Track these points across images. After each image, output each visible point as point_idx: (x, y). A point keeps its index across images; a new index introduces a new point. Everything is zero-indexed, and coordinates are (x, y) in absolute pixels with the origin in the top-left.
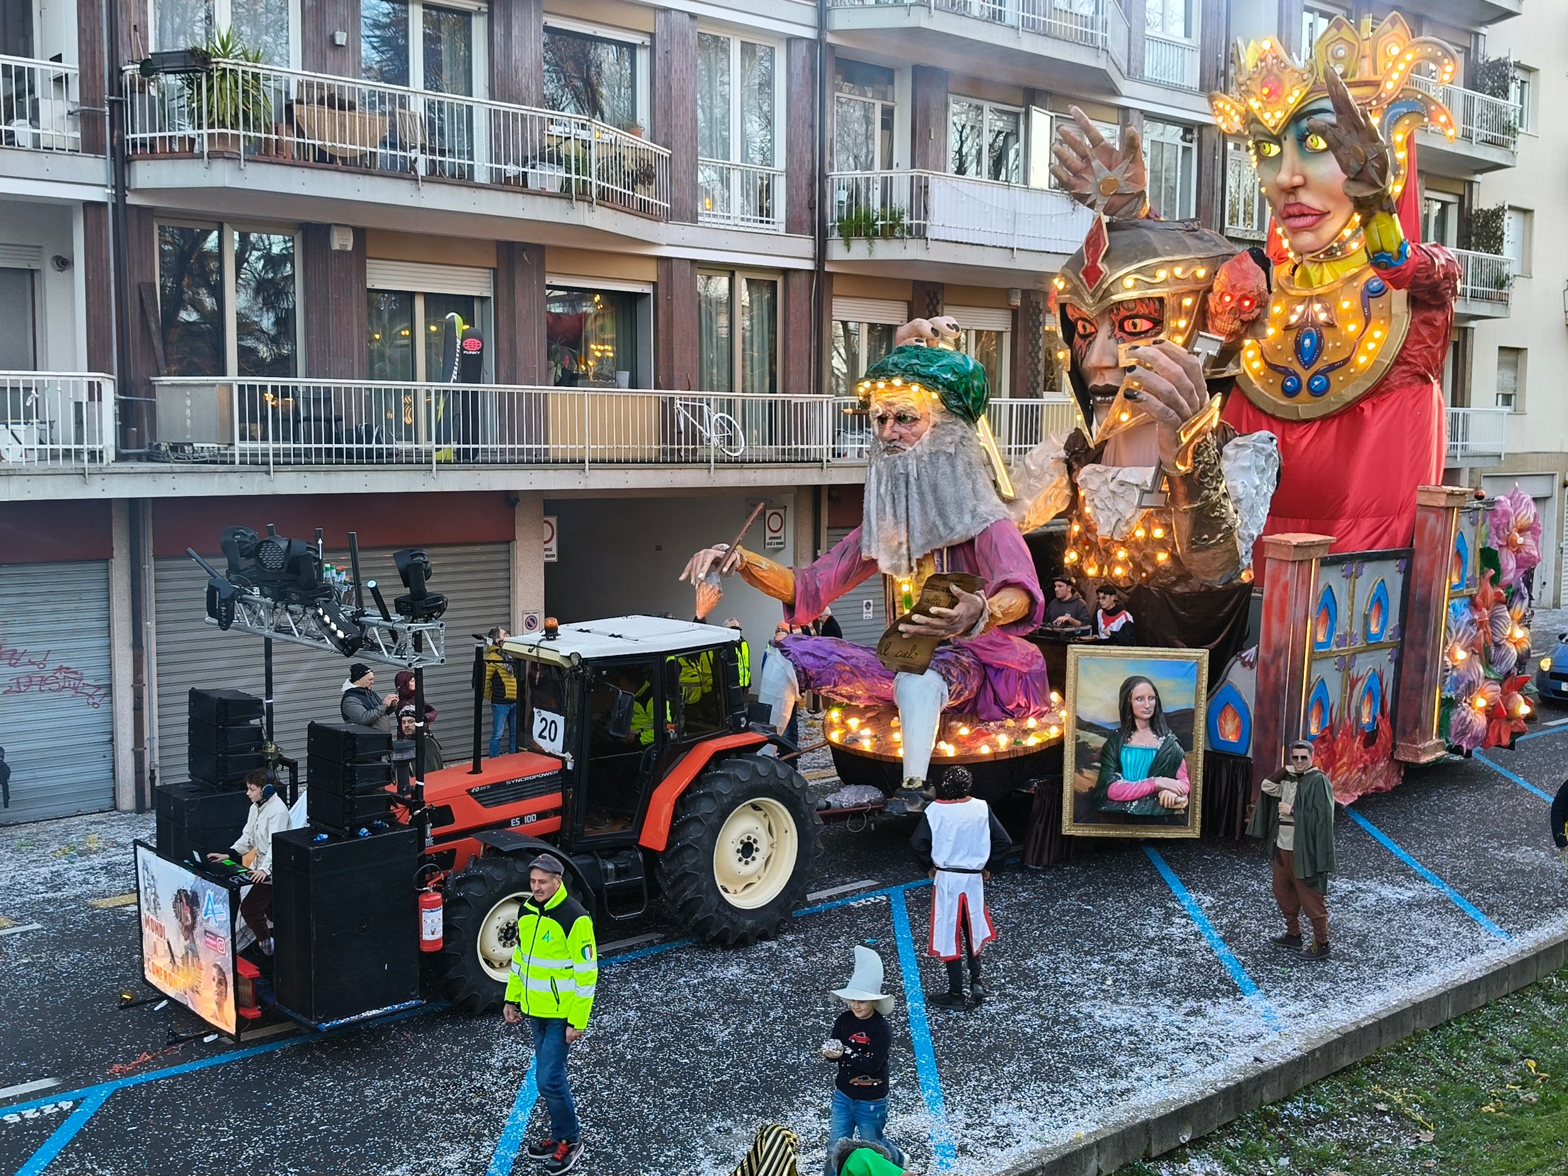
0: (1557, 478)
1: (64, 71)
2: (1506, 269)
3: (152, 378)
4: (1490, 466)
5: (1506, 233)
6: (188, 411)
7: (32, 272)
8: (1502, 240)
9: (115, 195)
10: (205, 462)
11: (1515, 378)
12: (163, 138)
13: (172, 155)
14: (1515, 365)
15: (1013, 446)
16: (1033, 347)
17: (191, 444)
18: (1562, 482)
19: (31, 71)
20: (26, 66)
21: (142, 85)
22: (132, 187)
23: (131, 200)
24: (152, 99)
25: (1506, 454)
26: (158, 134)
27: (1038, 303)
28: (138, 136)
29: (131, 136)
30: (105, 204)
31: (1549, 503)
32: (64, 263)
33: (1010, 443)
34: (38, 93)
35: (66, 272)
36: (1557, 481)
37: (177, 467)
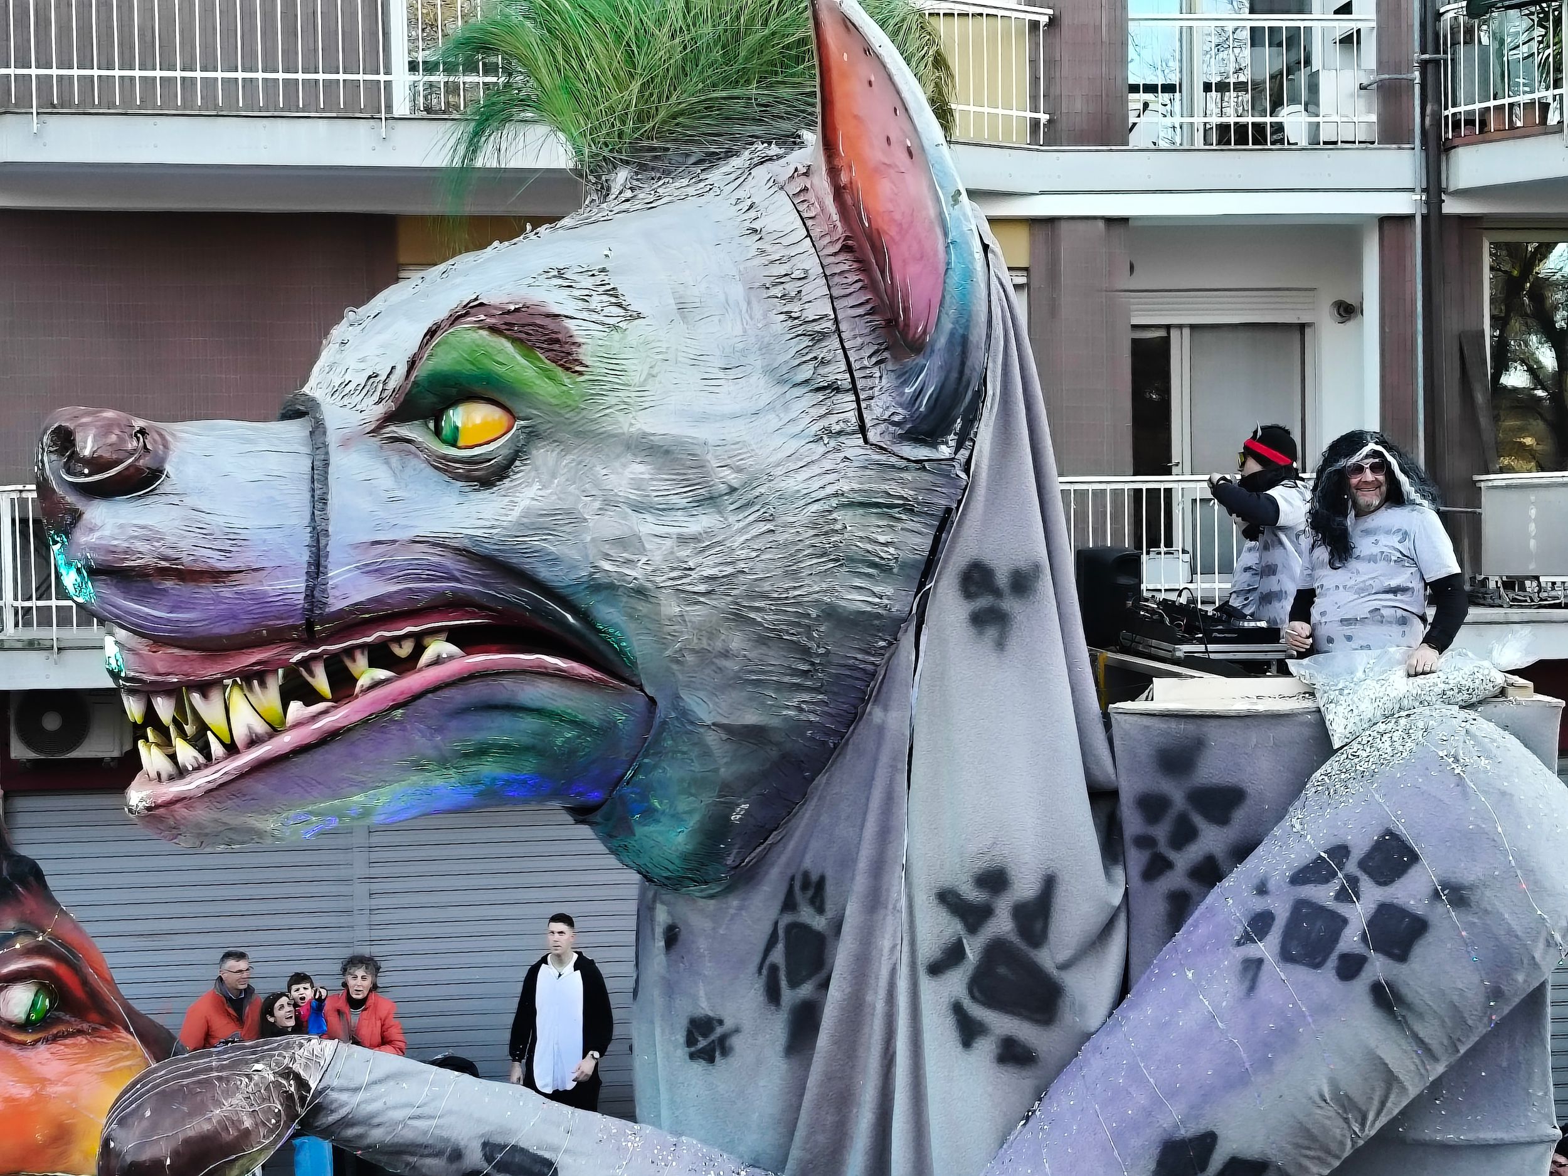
1: (1355, 26)
3: (1476, 478)
6: (1532, 527)
7: (1302, 327)
9: (1427, 203)
10: (1558, 606)
12: (1499, 109)
13: (1512, 132)
17: (1537, 578)
19: (1308, 30)
20: (1301, 24)
21: (1469, 31)
22: (1452, 188)
23: (1451, 207)
24: (1484, 50)
26: (1492, 103)
28: (1462, 109)
29: (1452, 110)
30: (1410, 218)
32: (1347, 311)
34: (1316, 64)
35: (1351, 324)
37: (1515, 614)
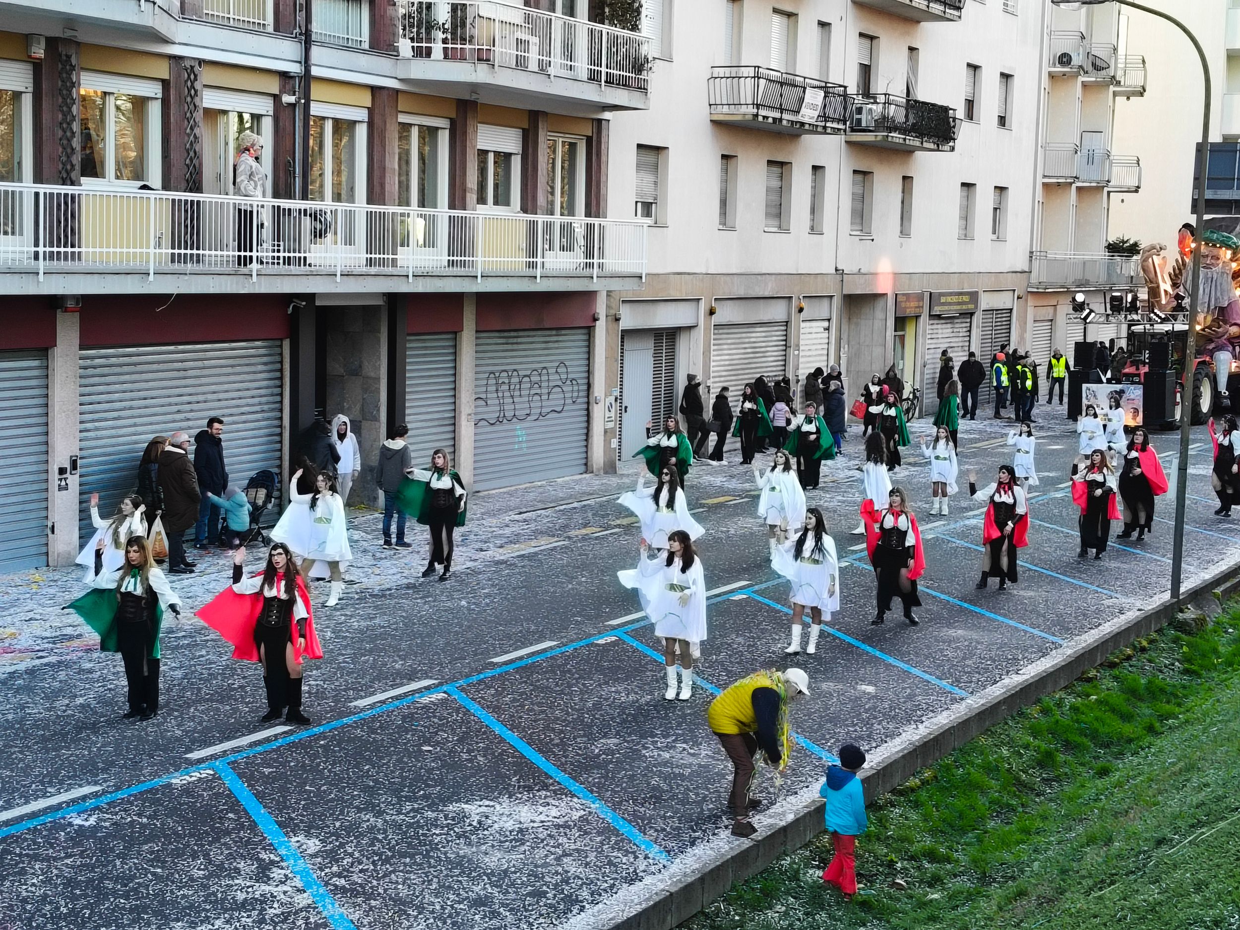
0: (702, 304)
2: (644, 50)
4: (628, 289)
5: (645, 6)
8: (639, 13)
11: (656, 183)
14: (655, 168)
15: (41, 249)
16: (64, 115)
18: (708, 308)
25: (647, 275)
27: (69, 57)
31: (694, 333)
33: (36, 244)
36: (703, 307)
